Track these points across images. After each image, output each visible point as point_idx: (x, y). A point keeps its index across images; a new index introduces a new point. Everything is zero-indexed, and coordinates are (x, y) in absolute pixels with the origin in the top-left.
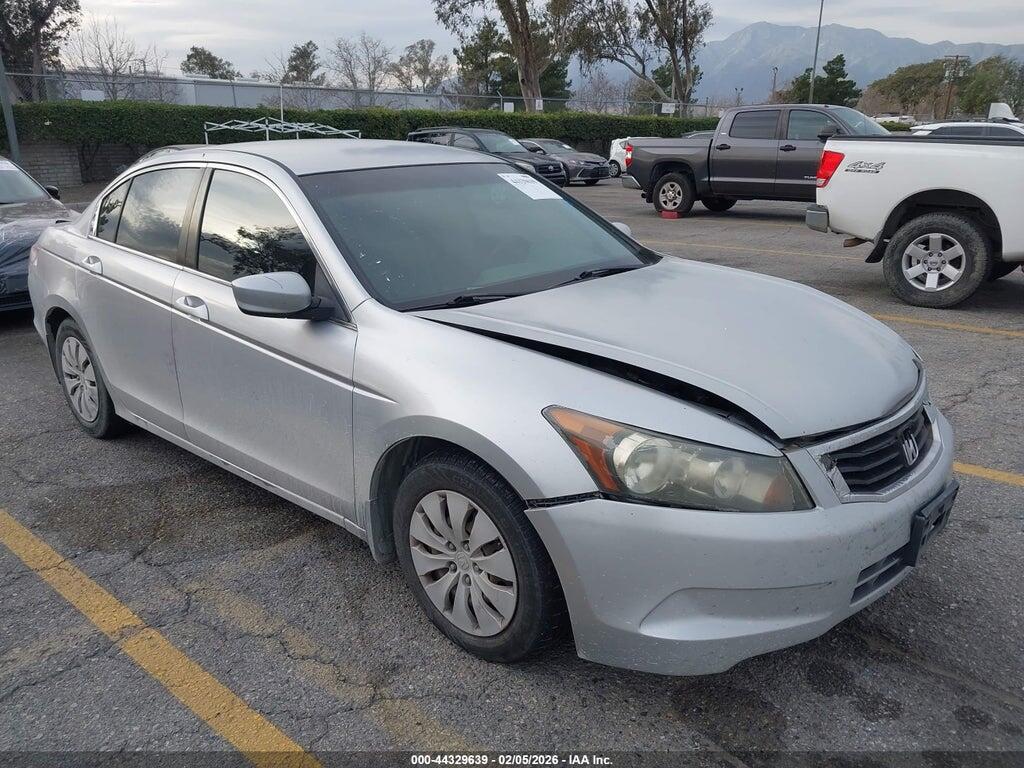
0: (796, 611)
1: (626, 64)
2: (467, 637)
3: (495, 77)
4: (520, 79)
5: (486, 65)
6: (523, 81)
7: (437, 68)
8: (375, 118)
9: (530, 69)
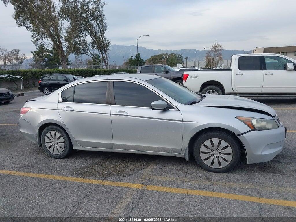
0: (275, 148)
1: (89, 55)
2: (216, 169)
3: (46, 59)
4: (60, 60)
5: (43, 56)
6: (61, 60)
7: (21, 57)
8: (22, 72)
9: (63, 57)
